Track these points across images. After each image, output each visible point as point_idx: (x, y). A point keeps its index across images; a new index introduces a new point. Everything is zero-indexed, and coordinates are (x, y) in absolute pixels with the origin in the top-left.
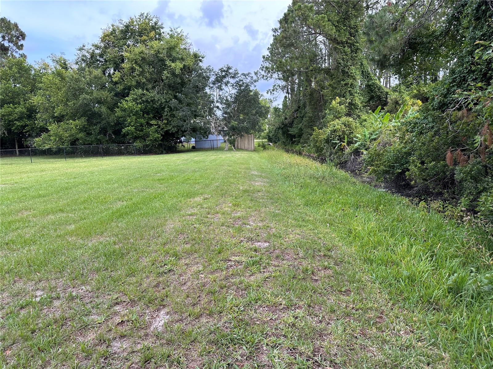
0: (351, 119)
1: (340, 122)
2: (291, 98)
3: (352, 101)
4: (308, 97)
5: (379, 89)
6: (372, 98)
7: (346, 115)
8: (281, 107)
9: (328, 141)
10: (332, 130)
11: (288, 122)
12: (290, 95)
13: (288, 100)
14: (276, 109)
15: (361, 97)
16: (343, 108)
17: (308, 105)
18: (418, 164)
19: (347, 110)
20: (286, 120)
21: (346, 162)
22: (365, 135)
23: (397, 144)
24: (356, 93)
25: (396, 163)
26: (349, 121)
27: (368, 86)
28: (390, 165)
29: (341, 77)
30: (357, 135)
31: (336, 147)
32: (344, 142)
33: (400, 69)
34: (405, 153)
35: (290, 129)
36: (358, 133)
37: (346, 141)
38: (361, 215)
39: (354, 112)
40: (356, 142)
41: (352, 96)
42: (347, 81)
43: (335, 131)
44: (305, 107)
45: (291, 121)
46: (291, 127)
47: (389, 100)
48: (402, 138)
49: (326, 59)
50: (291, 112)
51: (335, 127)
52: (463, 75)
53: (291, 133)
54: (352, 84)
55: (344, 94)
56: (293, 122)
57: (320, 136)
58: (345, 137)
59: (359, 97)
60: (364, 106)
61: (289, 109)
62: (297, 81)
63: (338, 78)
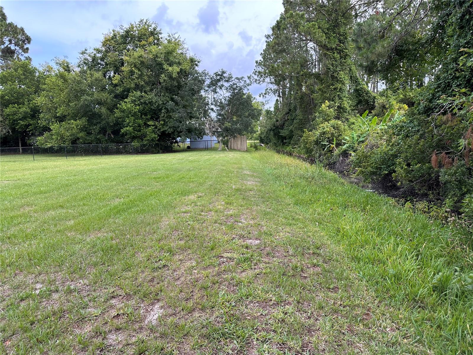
0: (340, 122)
1: (329, 125)
2: (283, 101)
3: (340, 104)
4: (299, 100)
5: (367, 94)
6: (360, 102)
7: (335, 118)
8: (272, 109)
9: (317, 143)
10: (321, 132)
11: (280, 124)
12: (281, 99)
13: (279, 103)
14: (268, 112)
15: (349, 101)
16: (332, 112)
17: (298, 108)
18: (404, 166)
19: (336, 113)
20: (277, 123)
21: (335, 163)
22: (353, 138)
23: (384, 147)
24: (345, 97)
25: (383, 165)
26: (338, 124)
27: (356, 91)
28: (377, 167)
29: (330, 82)
30: (346, 137)
31: (326, 149)
32: (333, 144)
33: (387, 75)
34: (392, 155)
35: (281, 131)
36: (347, 136)
37: (335, 143)
38: (349, 214)
39: (342, 115)
40: (344, 144)
41: (341, 100)
42: (336, 86)
43: (324, 133)
44: (296, 110)
45: (282, 123)
46: (282, 129)
47: (376, 104)
48: (389, 141)
49: (317, 64)
50: (282, 114)
51: (324, 129)
52: (448, 81)
53: (282, 134)
54: (341, 89)
55: (333, 98)
56: (284, 124)
57: (309, 138)
58: (333, 139)
59: (348, 101)
60: (352, 110)
61: (280, 112)
62: (288, 85)
63: (328, 83)
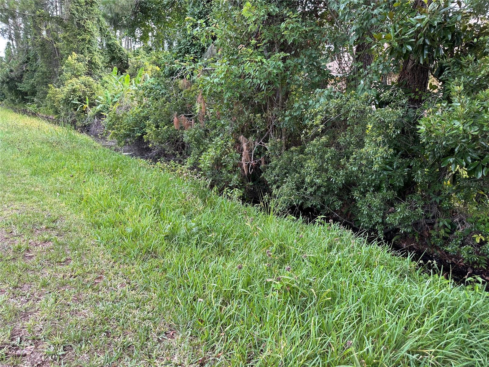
0: (91, 79)
1: (79, 81)
2: (17, 45)
3: (91, 59)
4: (39, 48)
5: (119, 51)
6: (113, 59)
7: (86, 74)
9: (67, 101)
10: (70, 89)
11: (15, 76)
12: (14, 42)
13: (12, 47)
15: (101, 57)
16: (82, 67)
17: (40, 57)
19: (87, 69)
20: (12, 73)
21: (89, 125)
22: (107, 97)
23: (136, 109)
24: (95, 51)
25: (136, 127)
26: (89, 81)
27: (108, 45)
28: (130, 129)
29: (77, 31)
31: (78, 109)
32: (85, 104)
35: (19, 84)
37: (87, 102)
39: (94, 72)
41: (91, 54)
42: (84, 36)
43: (74, 91)
44: (36, 60)
45: (19, 74)
46: (21, 82)
48: (140, 102)
49: (58, 6)
50: (18, 63)
51: (73, 86)
53: (21, 89)
54: (89, 41)
55: (82, 51)
56: (22, 76)
57: (57, 96)
58: (86, 98)
59: (99, 56)
60: (105, 67)
61: (14, 59)
62: (22, 26)
63: (73, 31)
